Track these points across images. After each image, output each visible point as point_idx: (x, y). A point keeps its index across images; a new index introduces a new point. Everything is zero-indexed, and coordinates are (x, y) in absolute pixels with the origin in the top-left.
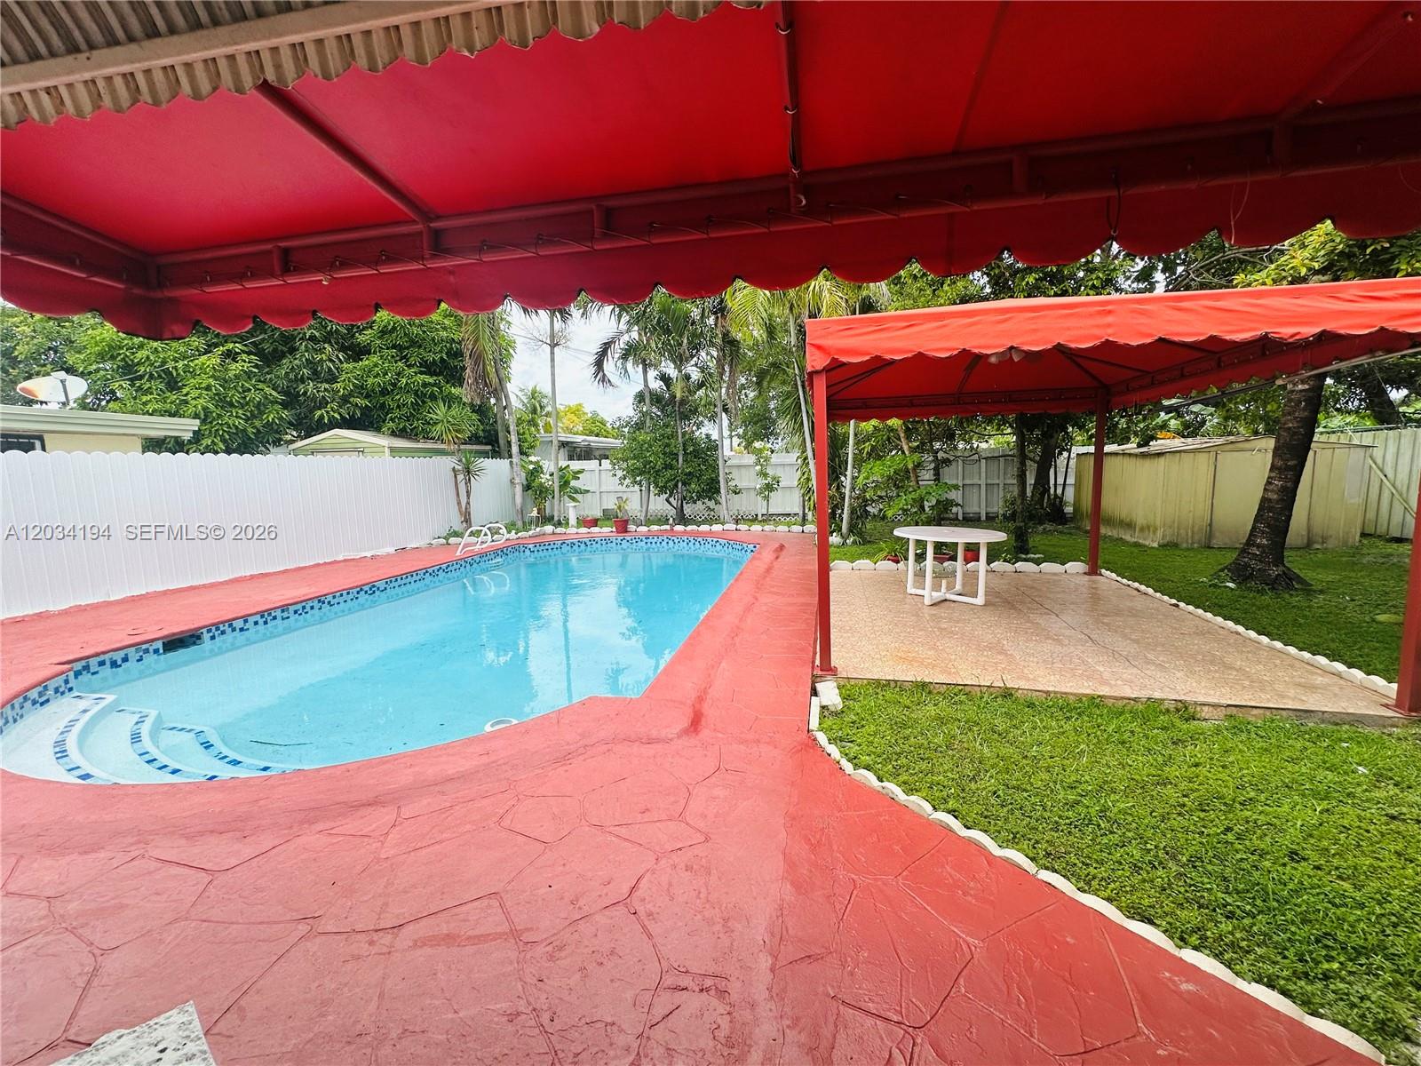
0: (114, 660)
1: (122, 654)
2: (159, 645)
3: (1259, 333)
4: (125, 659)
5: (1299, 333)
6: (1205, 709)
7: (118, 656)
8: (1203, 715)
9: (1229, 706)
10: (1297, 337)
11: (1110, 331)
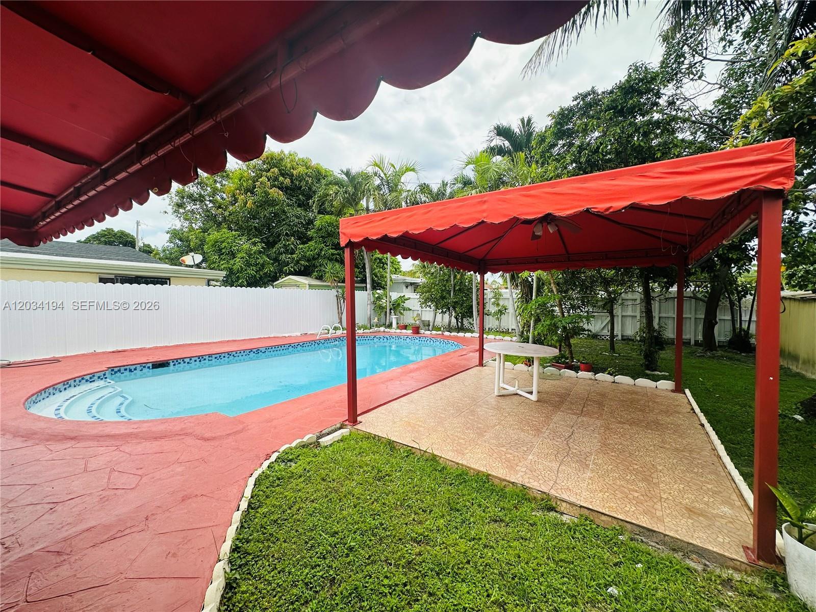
0: (130, 369)
1: (134, 367)
2: (150, 365)
3: (581, 209)
4: (135, 369)
5: (611, 207)
6: (564, 504)
7: (132, 368)
8: (562, 509)
9: (581, 507)
10: (611, 211)
11: (485, 215)
